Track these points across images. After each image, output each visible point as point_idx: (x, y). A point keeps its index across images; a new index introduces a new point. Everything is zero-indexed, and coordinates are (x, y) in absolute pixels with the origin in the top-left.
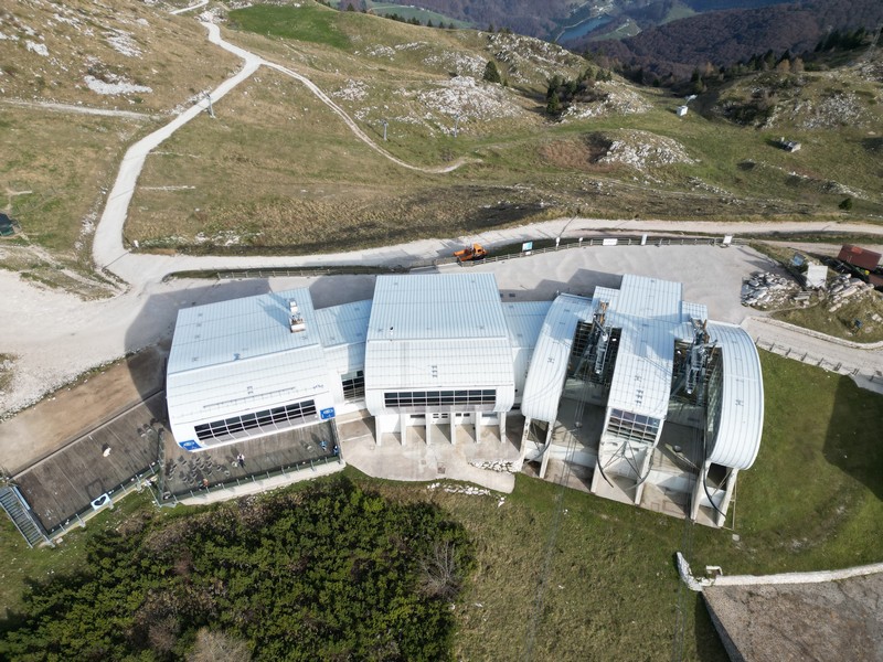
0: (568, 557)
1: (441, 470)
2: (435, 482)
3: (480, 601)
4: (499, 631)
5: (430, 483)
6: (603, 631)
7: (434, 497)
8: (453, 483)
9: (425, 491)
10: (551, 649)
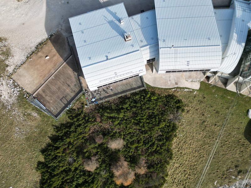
0: (213, 109)
1: (176, 84)
2: (174, 88)
3: (184, 119)
4: (189, 126)
5: (172, 89)
6: (219, 127)
7: (173, 93)
8: (181, 88)
9: (170, 91)
10: (202, 130)
